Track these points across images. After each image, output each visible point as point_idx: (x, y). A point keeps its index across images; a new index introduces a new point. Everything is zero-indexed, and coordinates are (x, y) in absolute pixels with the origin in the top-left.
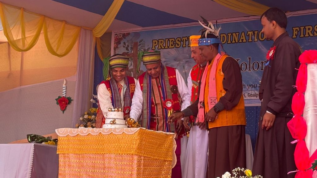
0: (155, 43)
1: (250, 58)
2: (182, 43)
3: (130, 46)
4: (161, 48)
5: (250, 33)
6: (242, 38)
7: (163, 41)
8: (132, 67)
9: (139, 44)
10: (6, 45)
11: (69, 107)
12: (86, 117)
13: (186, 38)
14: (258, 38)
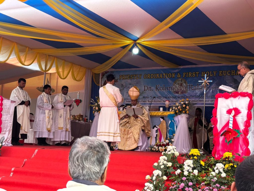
0: (121, 76)
1: (164, 85)
2: (133, 77)
4: (124, 79)
5: (164, 74)
6: (160, 76)
7: (124, 76)
11: (80, 104)
13: (135, 75)
14: (168, 76)
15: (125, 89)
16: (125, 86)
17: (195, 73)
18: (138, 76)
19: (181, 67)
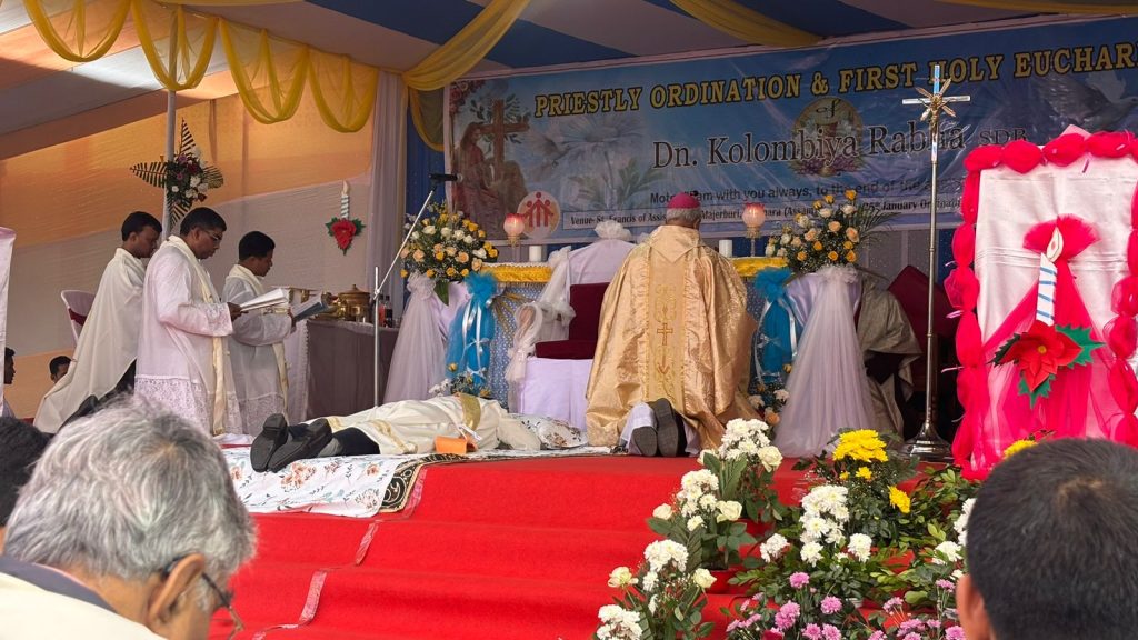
0: (542, 102)
1: (749, 136)
2: (601, 102)
3: (486, 109)
4: (557, 114)
5: (749, 81)
6: (730, 93)
7: (558, 98)
8: (491, 155)
9: (505, 104)
10: (206, 105)
11: (356, 241)
13: (611, 92)
14: (766, 92)
15: (564, 163)
16: (562, 148)
17: (895, 69)
18: (626, 96)
19: (832, 43)
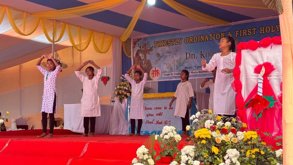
0: (156, 43)
1: (211, 50)
2: (172, 42)
3: (142, 46)
4: (160, 46)
5: (211, 35)
6: (206, 38)
7: (160, 42)
8: (143, 58)
9: (147, 44)
10: (71, 48)
11: (108, 82)
12: (118, 87)
13: (174, 40)
14: (215, 38)
15: (162, 59)
16: (161, 55)
17: (250, 30)
18: (178, 41)
19: (233, 24)
